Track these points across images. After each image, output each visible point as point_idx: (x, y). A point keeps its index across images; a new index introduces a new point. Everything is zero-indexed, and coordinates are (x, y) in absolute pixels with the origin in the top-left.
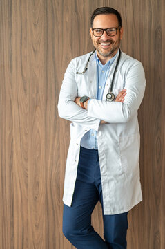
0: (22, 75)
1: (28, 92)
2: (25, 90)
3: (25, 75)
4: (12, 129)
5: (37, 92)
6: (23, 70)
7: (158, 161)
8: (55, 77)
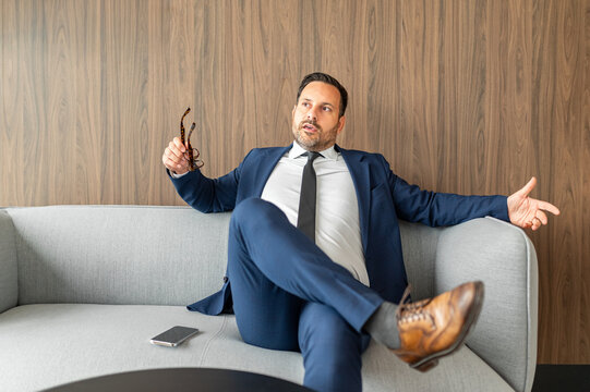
0: (261, 27)
1: (270, 55)
2: (266, 52)
3: (265, 28)
4: (243, 115)
5: (286, 55)
6: (263, 18)
7: (479, 170)
8: (315, 31)
